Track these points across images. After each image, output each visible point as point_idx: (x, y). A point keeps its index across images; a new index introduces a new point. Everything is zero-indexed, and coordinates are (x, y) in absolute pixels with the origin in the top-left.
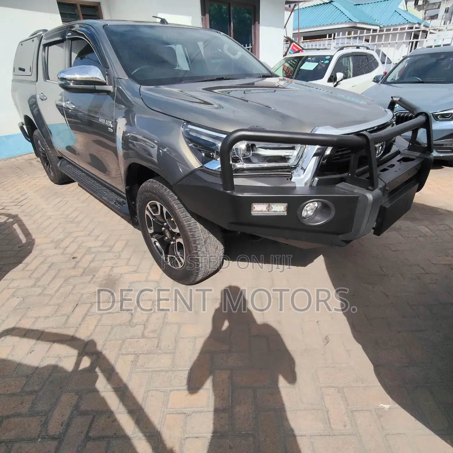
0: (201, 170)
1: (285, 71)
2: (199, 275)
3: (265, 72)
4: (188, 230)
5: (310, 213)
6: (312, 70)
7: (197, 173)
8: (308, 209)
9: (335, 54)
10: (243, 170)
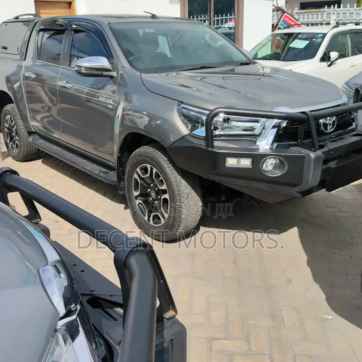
0: (190, 135)
1: (276, 45)
2: (180, 228)
3: (244, 59)
4: (175, 185)
5: (270, 168)
6: (302, 48)
7: (187, 137)
8: (268, 164)
9: (329, 32)
10: (220, 136)
